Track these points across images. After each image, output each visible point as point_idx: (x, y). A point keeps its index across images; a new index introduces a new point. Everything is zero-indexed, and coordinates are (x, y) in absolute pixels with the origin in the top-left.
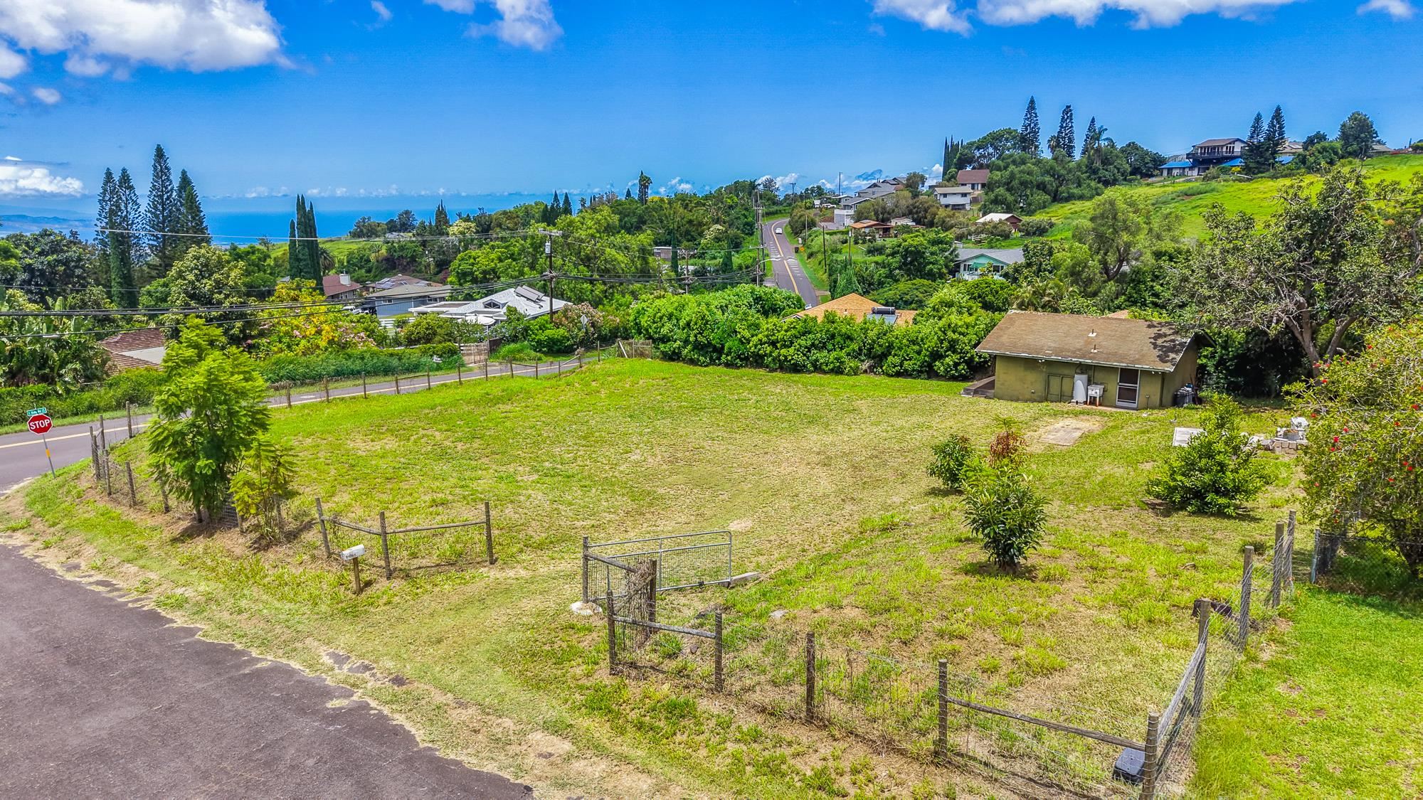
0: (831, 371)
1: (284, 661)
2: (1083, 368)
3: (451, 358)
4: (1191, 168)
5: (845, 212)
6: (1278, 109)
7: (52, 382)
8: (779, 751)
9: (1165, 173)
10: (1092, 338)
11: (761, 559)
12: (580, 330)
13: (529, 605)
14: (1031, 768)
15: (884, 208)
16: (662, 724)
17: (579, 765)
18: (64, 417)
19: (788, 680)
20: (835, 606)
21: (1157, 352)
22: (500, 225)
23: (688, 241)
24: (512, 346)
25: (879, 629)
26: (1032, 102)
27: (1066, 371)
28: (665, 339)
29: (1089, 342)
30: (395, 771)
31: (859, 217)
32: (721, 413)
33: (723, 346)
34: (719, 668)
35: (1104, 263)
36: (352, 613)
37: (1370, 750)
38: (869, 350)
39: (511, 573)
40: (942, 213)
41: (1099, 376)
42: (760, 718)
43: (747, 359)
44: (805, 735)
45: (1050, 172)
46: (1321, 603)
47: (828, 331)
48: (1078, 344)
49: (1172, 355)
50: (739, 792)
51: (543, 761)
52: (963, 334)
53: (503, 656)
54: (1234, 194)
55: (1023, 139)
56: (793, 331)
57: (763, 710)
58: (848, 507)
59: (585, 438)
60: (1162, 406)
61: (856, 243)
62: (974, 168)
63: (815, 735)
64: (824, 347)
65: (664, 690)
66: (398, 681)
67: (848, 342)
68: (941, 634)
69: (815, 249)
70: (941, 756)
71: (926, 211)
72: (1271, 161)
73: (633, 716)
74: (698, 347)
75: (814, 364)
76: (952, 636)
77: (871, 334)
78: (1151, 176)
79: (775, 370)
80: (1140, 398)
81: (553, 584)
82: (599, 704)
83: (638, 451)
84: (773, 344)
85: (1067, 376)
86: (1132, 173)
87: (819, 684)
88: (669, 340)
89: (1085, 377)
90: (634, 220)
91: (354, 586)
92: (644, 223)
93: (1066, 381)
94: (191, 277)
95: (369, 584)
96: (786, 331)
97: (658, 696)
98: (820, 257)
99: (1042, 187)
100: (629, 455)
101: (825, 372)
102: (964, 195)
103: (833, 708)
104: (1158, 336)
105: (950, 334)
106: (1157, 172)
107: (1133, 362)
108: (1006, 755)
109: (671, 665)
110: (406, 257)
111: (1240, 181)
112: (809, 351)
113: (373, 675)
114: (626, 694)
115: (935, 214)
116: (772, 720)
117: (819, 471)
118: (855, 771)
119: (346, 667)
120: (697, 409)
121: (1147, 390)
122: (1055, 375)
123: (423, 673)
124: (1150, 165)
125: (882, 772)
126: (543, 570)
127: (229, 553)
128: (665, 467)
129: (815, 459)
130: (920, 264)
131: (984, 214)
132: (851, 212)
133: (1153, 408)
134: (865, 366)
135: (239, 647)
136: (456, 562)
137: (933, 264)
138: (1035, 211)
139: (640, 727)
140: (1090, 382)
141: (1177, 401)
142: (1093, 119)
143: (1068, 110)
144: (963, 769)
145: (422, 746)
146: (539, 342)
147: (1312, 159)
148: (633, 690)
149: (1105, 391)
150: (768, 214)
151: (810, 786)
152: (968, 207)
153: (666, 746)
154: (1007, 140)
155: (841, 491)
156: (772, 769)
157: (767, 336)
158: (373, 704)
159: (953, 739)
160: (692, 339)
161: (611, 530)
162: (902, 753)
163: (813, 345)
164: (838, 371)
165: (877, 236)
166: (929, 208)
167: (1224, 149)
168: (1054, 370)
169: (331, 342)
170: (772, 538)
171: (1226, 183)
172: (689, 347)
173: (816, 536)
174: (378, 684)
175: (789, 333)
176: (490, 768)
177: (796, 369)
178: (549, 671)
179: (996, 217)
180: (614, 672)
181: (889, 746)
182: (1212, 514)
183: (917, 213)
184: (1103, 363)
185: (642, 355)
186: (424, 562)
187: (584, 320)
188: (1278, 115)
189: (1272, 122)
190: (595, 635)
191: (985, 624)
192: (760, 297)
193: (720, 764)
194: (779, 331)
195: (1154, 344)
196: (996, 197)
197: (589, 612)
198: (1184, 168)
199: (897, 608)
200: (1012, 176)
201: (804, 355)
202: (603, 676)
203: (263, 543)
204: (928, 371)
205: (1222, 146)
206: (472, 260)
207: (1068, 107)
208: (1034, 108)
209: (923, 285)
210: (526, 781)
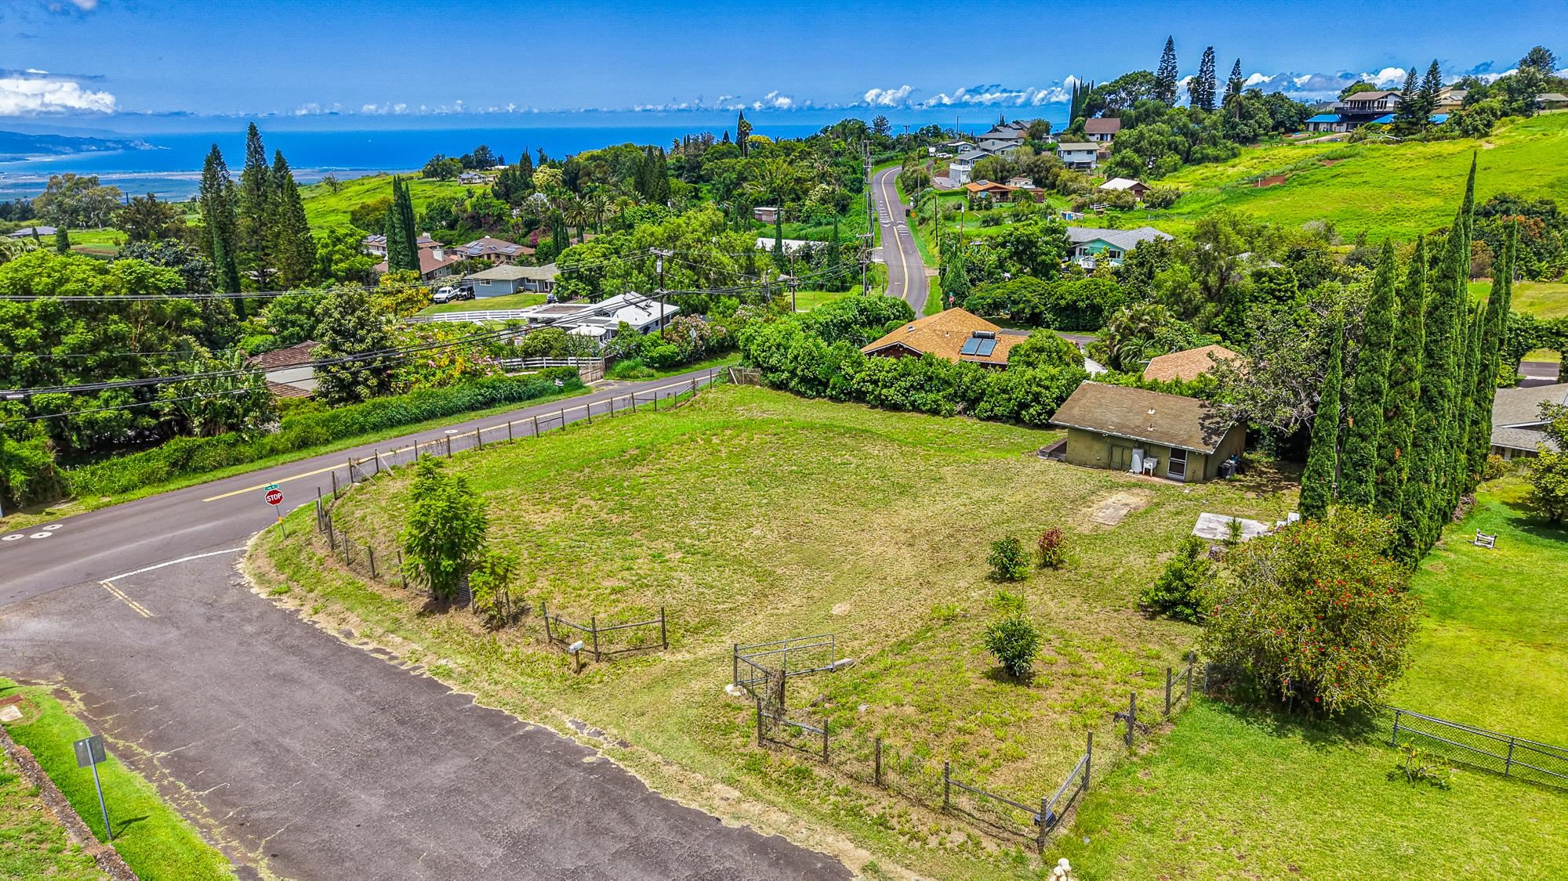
0: (928, 411)
1: (541, 725)
2: (1140, 445)
3: (572, 382)
4: (1339, 124)
5: (961, 168)
6: (1435, 64)
7: (239, 430)
8: (860, 802)
9: (1311, 127)
10: (1150, 415)
11: (856, 643)
12: (689, 343)
13: (697, 685)
14: (993, 818)
15: (1003, 166)
16: (792, 782)
17: (745, 806)
18: (252, 461)
19: (867, 758)
20: (899, 704)
21: (1203, 434)
22: (589, 174)
23: (793, 200)
24: (626, 363)
25: (924, 724)
26: (1170, 42)
27: (1127, 444)
28: (773, 369)
29: (1148, 418)
30: (640, 807)
31: (976, 176)
32: (826, 480)
33: (828, 380)
34: (826, 747)
35: (1204, 283)
36: (578, 689)
37: (1168, 814)
38: (963, 393)
39: (679, 656)
40: (1065, 174)
41: (1154, 451)
42: (849, 781)
43: (850, 393)
44: (874, 793)
45: (1184, 131)
46: (1202, 711)
47: (926, 373)
48: (1138, 420)
49: (1214, 438)
50: (837, 826)
51: (725, 803)
52: (1047, 388)
53: (686, 727)
54: (1379, 160)
55: (1159, 83)
56: (895, 373)
57: (851, 777)
58: (925, 591)
59: (714, 509)
60: (1206, 479)
61: (971, 209)
62: (1103, 116)
63: (880, 793)
64: (922, 387)
65: (793, 759)
66: (623, 744)
67: (945, 386)
68: (959, 730)
69: (927, 216)
70: (947, 810)
71: (1048, 170)
72: (1423, 122)
73: (774, 776)
74: (804, 380)
75: (913, 403)
76: (966, 732)
77: (966, 379)
78: (1296, 131)
79: (876, 407)
80: (1188, 472)
81: (710, 666)
82: (754, 766)
83: (758, 525)
84: (875, 382)
85: (1128, 448)
86: (1275, 128)
87: (882, 762)
88: (777, 371)
89: (1141, 451)
90: (734, 176)
91: (574, 666)
92: (745, 179)
93: (1126, 452)
94: (337, 315)
95: (584, 665)
96: (888, 372)
97: (789, 763)
98: (932, 223)
99: (1173, 147)
100: (751, 530)
101: (922, 412)
102: (1090, 152)
103: (892, 777)
104: (1208, 417)
105: (1035, 389)
106: (1302, 126)
107: (1181, 443)
108: (980, 810)
109: (795, 742)
110: (493, 215)
111: (1388, 142)
112: (908, 392)
113: (606, 739)
114: (770, 760)
115: (1058, 175)
116: (856, 783)
117: (904, 550)
118: (900, 816)
119: (586, 732)
120: (804, 476)
121: (1192, 467)
122: (1117, 446)
123: (638, 738)
124: (1295, 119)
125: (914, 817)
126: (701, 654)
127: (469, 631)
128: (781, 544)
129: (903, 537)
130: (1032, 253)
131: (1110, 178)
132: (968, 168)
133: (1196, 482)
134: (960, 407)
135: (507, 713)
136: (640, 647)
137: (1046, 254)
138: (1164, 174)
139: (780, 783)
140: (1146, 455)
141: (1221, 473)
142: (1238, 61)
143: (1209, 51)
144: (957, 817)
145: (651, 790)
146: (652, 358)
147: (1468, 121)
148: (774, 758)
149: (1158, 463)
150: (878, 163)
151: (875, 824)
152: (1093, 166)
153: (795, 796)
154: (1141, 84)
155: (920, 574)
156: (855, 813)
157: (869, 375)
158: (612, 760)
159: (952, 800)
160: (799, 372)
161: (744, 613)
162: (926, 806)
163: (912, 386)
164: (935, 412)
165: (994, 200)
166: (1051, 167)
167: (1376, 105)
168: (1117, 442)
169: (463, 373)
170: (864, 623)
171: (1373, 146)
172: (796, 380)
173: (897, 622)
174: (611, 746)
175: (890, 375)
176: (694, 806)
177: (896, 408)
178: (719, 741)
179: (1121, 184)
180: (760, 745)
181: (920, 802)
182: (1181, 620)
183: (1038, 172)
184: (1155, 442)
185: (751, 382)
186: (618, 647)
187: (694, 334)
188: (1434, 71)
189: (1428, 78)
190: (744, 712)
191: (987, 724)
192: (865, 308)
193: (826, 809)
194: (880, 371)
195: (1202, 425)
196: (1123, 158)
197: (738, 694)
198: (1332, 124)
199: (937, 709)
200: (1141, 136)
201: (903, 395)
202: (754, 747)
203: (496, 623)
204: (1015, 418)
205: (1374, 101)
206: (577, 257)
207: (1209, 49)
208: (1172, 50)
209: (1032, 284)
210: (716, 815)
